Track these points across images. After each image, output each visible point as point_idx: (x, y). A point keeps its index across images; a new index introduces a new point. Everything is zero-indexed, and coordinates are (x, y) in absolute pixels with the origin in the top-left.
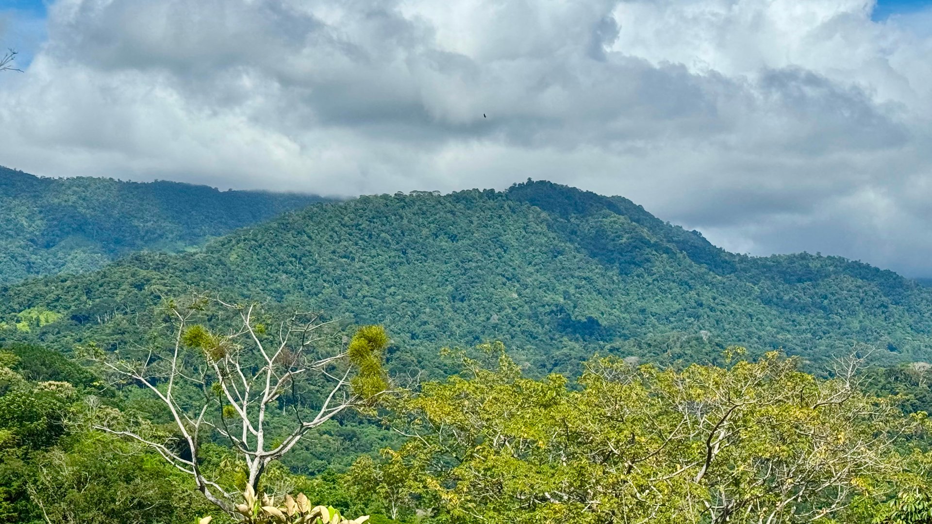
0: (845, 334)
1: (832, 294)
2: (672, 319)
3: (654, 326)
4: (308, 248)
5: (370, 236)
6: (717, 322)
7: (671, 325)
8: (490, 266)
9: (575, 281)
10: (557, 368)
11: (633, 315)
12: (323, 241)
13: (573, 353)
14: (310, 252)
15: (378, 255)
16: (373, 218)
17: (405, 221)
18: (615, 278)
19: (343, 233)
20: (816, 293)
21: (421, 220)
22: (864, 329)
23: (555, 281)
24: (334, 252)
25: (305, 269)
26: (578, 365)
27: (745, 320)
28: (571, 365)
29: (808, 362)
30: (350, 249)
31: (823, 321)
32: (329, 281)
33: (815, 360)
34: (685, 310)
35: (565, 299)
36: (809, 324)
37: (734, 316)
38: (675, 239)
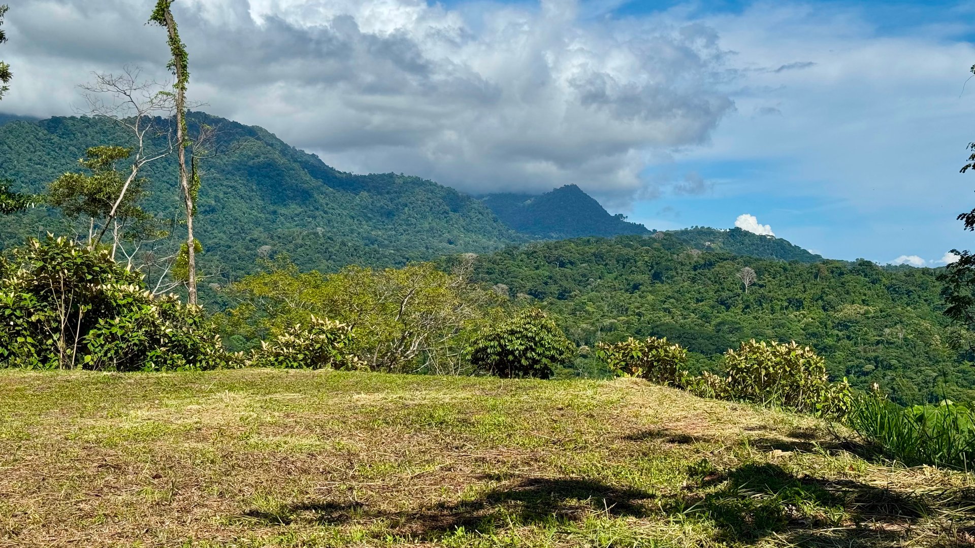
0: (419, 232)
1: (410, 203)
2: (296, 219)
3: (282, 223)
4: (8, 156)
5: (60, 149)
6: (329, 221)
7: (295, 223)
8: (157, 175)
9: (224, 189)
10: (209, 253)
11: (267, 215)
12: (21, 151)
13: (222, 242)
14: (10, 159)
15: (67, 163)
16: (63, 134)
17: (89, 138)
18: (254, 187)
19: (38, 145)
20: (400, 202)
21: (102, 138)
22: (432, 229)
23: (207, 188)
24: (30, 160)
25: (6, 172)
26: (225, 251)
27: (349, 220)
28: (220, 251)
29: (392, 251)
30: (44, 158)
31: (403, 222)
32: (26, 183)
33: (398, 250)
34: (306, 212)
35: (216, 202)
36: (394, 224)
37: (341, 217)
38: (299, 160)
